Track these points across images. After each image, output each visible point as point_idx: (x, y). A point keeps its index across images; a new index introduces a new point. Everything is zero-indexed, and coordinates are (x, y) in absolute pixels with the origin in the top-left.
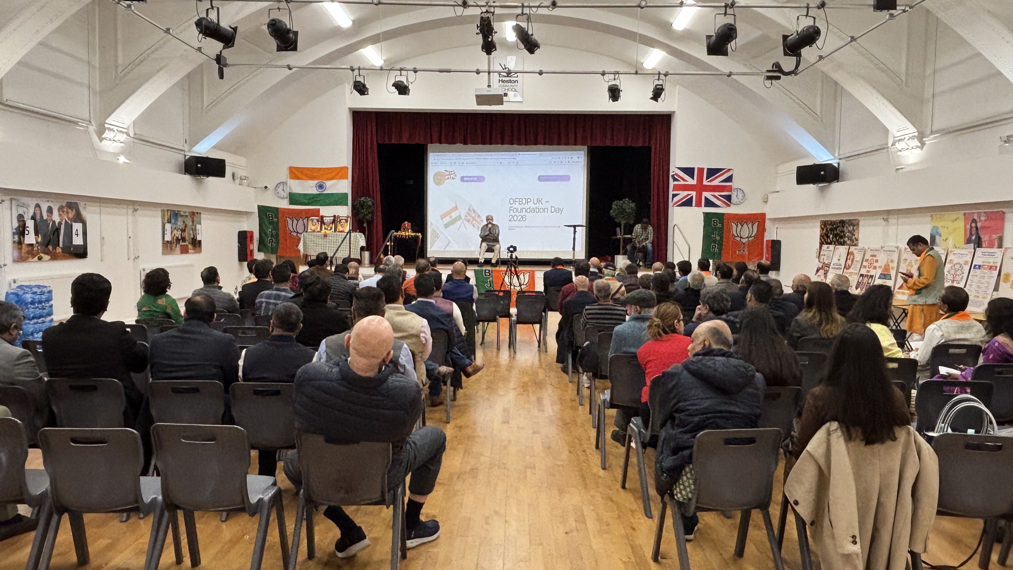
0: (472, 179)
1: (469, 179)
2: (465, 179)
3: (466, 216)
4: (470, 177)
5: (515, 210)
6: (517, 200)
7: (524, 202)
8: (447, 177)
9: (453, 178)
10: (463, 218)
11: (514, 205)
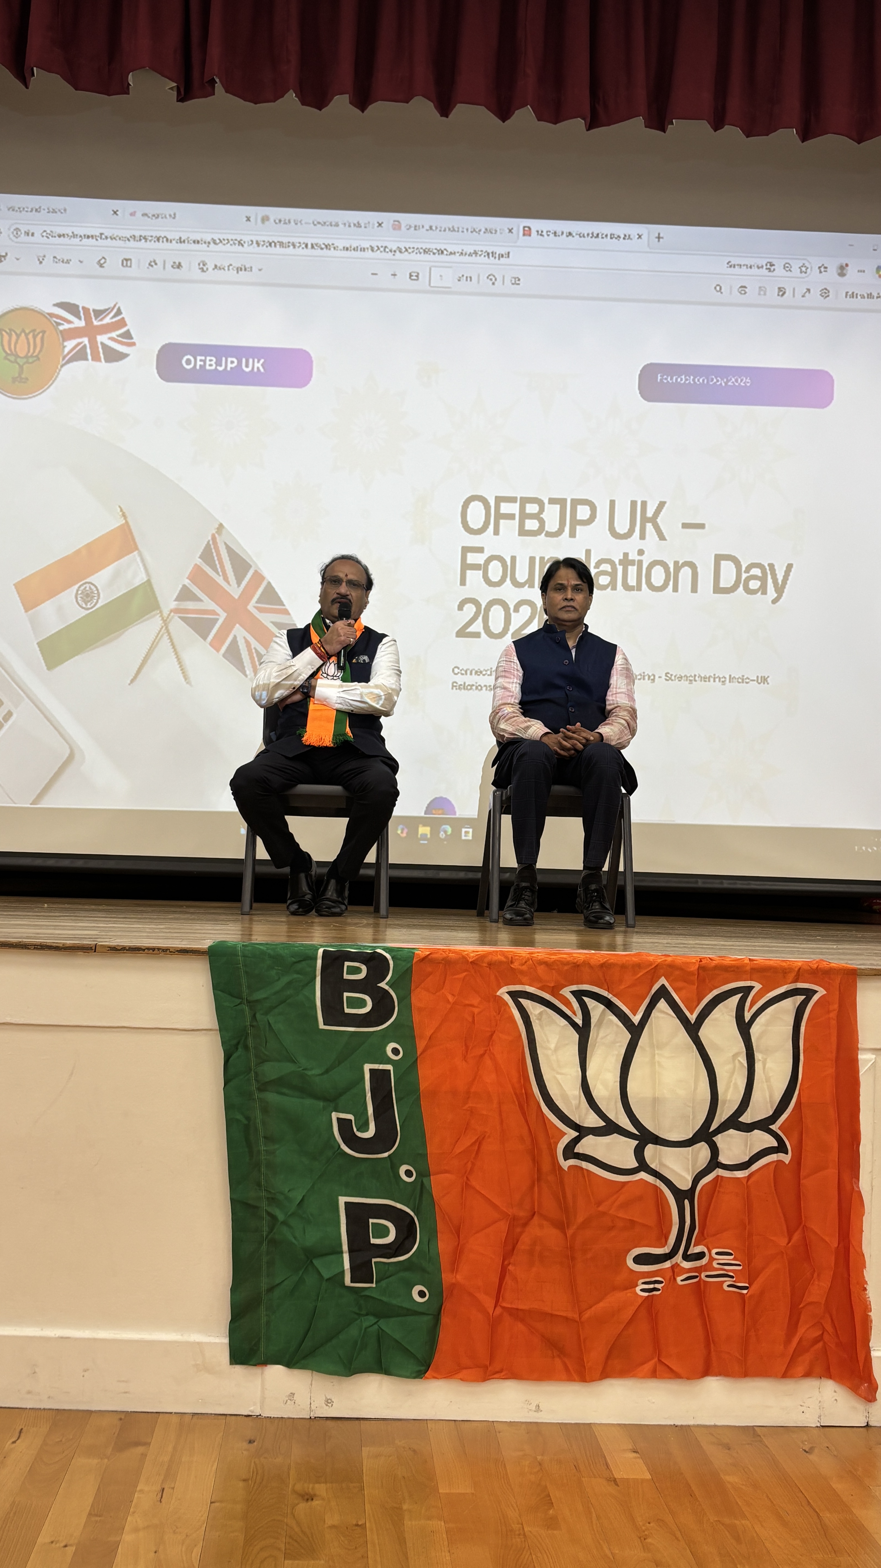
0: (231, 363)
1: (211, 363)
2: (188, 362)
3: (185, 595)
4: (219, 352)
5: (495, 571)
6: (513, 508)
7: (552, 523)
8: (70, 345)
9: (113, 356)
10: (168, 601)
11: (486, 540)
